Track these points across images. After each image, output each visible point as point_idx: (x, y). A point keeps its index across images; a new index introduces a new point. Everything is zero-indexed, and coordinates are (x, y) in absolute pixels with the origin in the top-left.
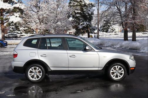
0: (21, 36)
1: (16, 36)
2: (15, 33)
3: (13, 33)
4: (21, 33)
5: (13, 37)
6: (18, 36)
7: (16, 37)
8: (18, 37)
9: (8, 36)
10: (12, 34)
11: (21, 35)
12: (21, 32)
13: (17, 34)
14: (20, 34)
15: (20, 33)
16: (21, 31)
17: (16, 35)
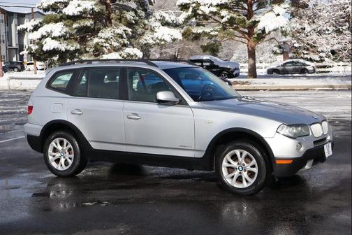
0: (318, 67)
1: (303, 67)
2: (302, 61)
3: (295, 60)
4: (322, 61)
5: (295, 71)
6: (307, 68)
7: (303, 71)
8: (308, 72)
9: (282, 67)
10: (293, 62)
11: (320, 64)
12: (320, 57)
13: (307, 63)
14: (317, 62)
15: (319, 59)
16: (321, 54)
17: (304, 65)
